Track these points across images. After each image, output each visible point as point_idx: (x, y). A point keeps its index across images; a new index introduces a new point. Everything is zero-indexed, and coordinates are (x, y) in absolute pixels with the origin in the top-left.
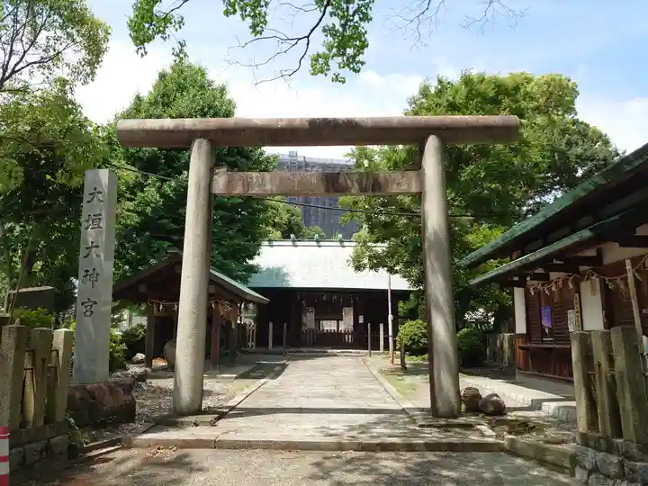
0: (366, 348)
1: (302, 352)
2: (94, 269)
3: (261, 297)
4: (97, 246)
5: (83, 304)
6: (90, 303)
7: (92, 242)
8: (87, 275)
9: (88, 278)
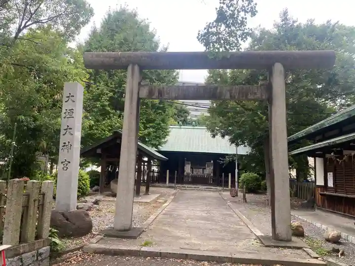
0: (221, 186)
1: (185, 187)
2: (69, 142)
3: (164, 157)
4: (71, 129)
5: (62, 163)
6: (66, 163)
7: (68, 126)
8: (65, 146)
9: (65, 147)
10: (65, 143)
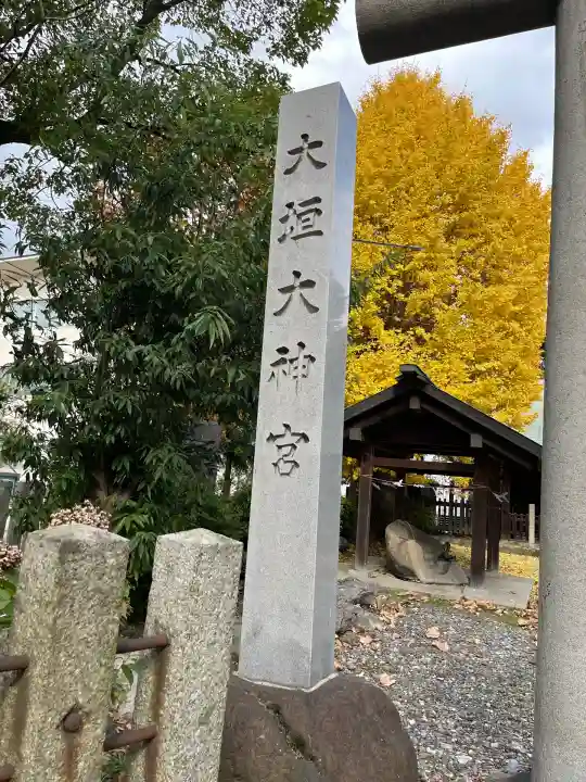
2: (301, 345)
4: (309, 284)
5: (272, 437)
6: (289, 439)
7: (297, 274)
8: (283, 361)
9: (285, 367)
10: (283, 350)
